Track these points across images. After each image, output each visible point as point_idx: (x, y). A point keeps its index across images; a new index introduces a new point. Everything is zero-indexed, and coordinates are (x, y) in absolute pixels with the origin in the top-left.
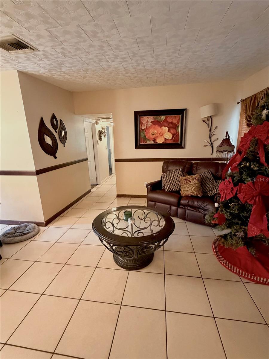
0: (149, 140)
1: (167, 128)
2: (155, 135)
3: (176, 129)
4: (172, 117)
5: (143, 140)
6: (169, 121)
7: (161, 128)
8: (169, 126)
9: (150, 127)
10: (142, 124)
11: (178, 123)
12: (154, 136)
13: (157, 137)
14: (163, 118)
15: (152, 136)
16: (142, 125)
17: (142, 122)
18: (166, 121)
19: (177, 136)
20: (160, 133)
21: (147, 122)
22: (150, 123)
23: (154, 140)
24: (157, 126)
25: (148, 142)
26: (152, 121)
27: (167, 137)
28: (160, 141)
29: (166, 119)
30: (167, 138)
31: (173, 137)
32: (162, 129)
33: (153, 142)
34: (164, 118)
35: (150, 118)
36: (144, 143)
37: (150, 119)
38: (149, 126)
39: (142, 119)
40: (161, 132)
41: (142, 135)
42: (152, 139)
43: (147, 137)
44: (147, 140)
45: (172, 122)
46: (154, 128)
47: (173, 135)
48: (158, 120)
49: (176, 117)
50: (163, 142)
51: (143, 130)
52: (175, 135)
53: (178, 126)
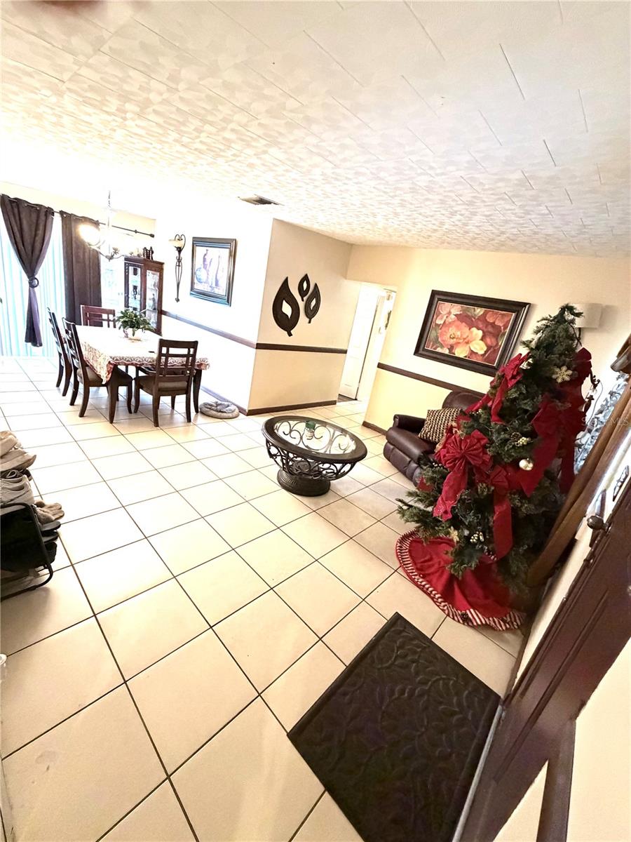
0: (442, 346)
1: (480, 333)
2: (455, 340)
3: (497, 339)
4: (497, 313)
5: (431, 343)
6: (488, 320)
7: (470, 329)
8: (485, 330)
9: (450, 323)
10: (439, 314)
11: (505, 327)
12: (452, 342)
13: (458, 343)
14: (479, 311)
15: (449, 340)
16: (439, 317)
17: (440, 311)
18: (483, 318)
19: (495, 351)
20: (464, 339)
21: (449, 313)
22: (454, 317)
23: (451, 348)
24: (464, 324)
25: (439, 350)
26: (459, 313)
27: (476, 349)
28: (461, 353)
29: (485, 315)
30: (475, 351)
31: (486, 352)
32: (472, 333)
33: (446, 351)
34: (482, 313)
35: (455, 307)
36: (431, 348)
37: (456, 309)
38: (450, 321)
39: (441, 307)
40: (468, 336)
41: (433, 334)
42: (447, 345)
43: (440, 340)
44: (438, 345)
45: (494, 323)
46: (458, 328)
47: (489, 347)
48: (469, 314)
49: (503, 315)
50: (466, 357)
51: (439, 325)
52: (492, 350)
53: (504, 334)
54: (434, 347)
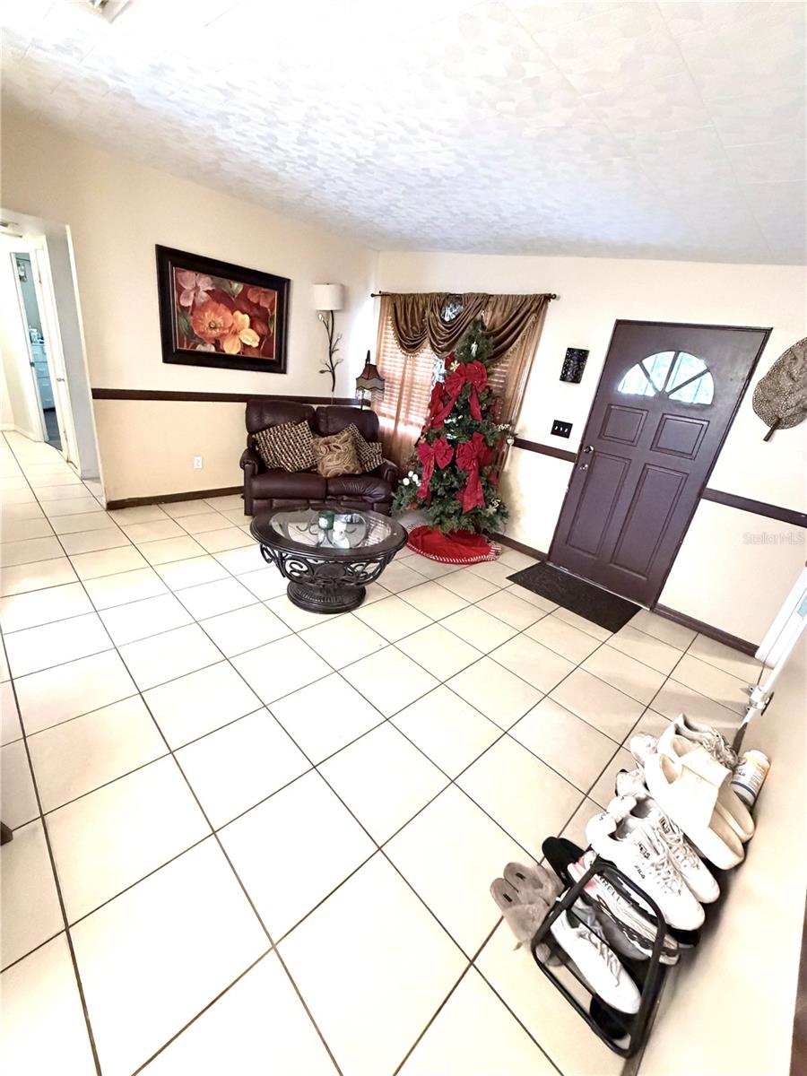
0: (204, 344)
1: (246, 317)
2: (218, 330)
3: (267, 325)
4: (258, 291)
5: (185, 339)
6: (251, 300)
7: (232, 314)
8: (251, 314)
9: (203, 305)
10: (180, 290)
11: (272, 311)
12: (215, 333)
13: (223, 335)
14: (237, 287)
15: (210, 331)
16: (182, 295)
17: (182, 284)
18: (243, 295)
19: (270, 340)
20: (230, 328)
21: (197, 288)
22: (205, 294)
23: (217, 344)
24: (222, 305)
25: (200, 348)
26: (210, 289)
27: (247, 340)
28: (231, 348)
29: (245, 291)
30: (248, 343)
31: (260, 343)
32: (236, 318)
33: (213, 349)
34: (240, 290)
35: (202, 279)
36: (188, 347)
37: (205, 283)
38: (202, 301)
39: (181, 276)
40: (233, 324)
41: (180, 324)
42: (210, 339)
43: (195, 332)
44: (197, 341)
45: (258, 304)
46: (215, 310)
47: (262, 337)
48: (225, 290)
49: (266, 293)
50: (239, 353)
51: (183, 308)
52: (265, 340)
53: (272, 318)
54: (192, 344)
